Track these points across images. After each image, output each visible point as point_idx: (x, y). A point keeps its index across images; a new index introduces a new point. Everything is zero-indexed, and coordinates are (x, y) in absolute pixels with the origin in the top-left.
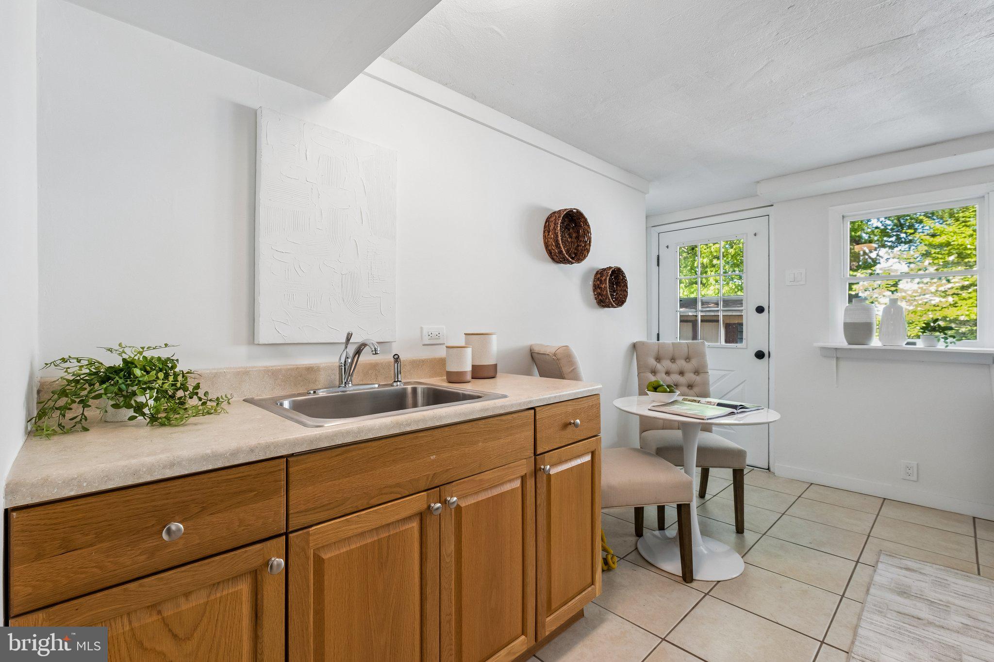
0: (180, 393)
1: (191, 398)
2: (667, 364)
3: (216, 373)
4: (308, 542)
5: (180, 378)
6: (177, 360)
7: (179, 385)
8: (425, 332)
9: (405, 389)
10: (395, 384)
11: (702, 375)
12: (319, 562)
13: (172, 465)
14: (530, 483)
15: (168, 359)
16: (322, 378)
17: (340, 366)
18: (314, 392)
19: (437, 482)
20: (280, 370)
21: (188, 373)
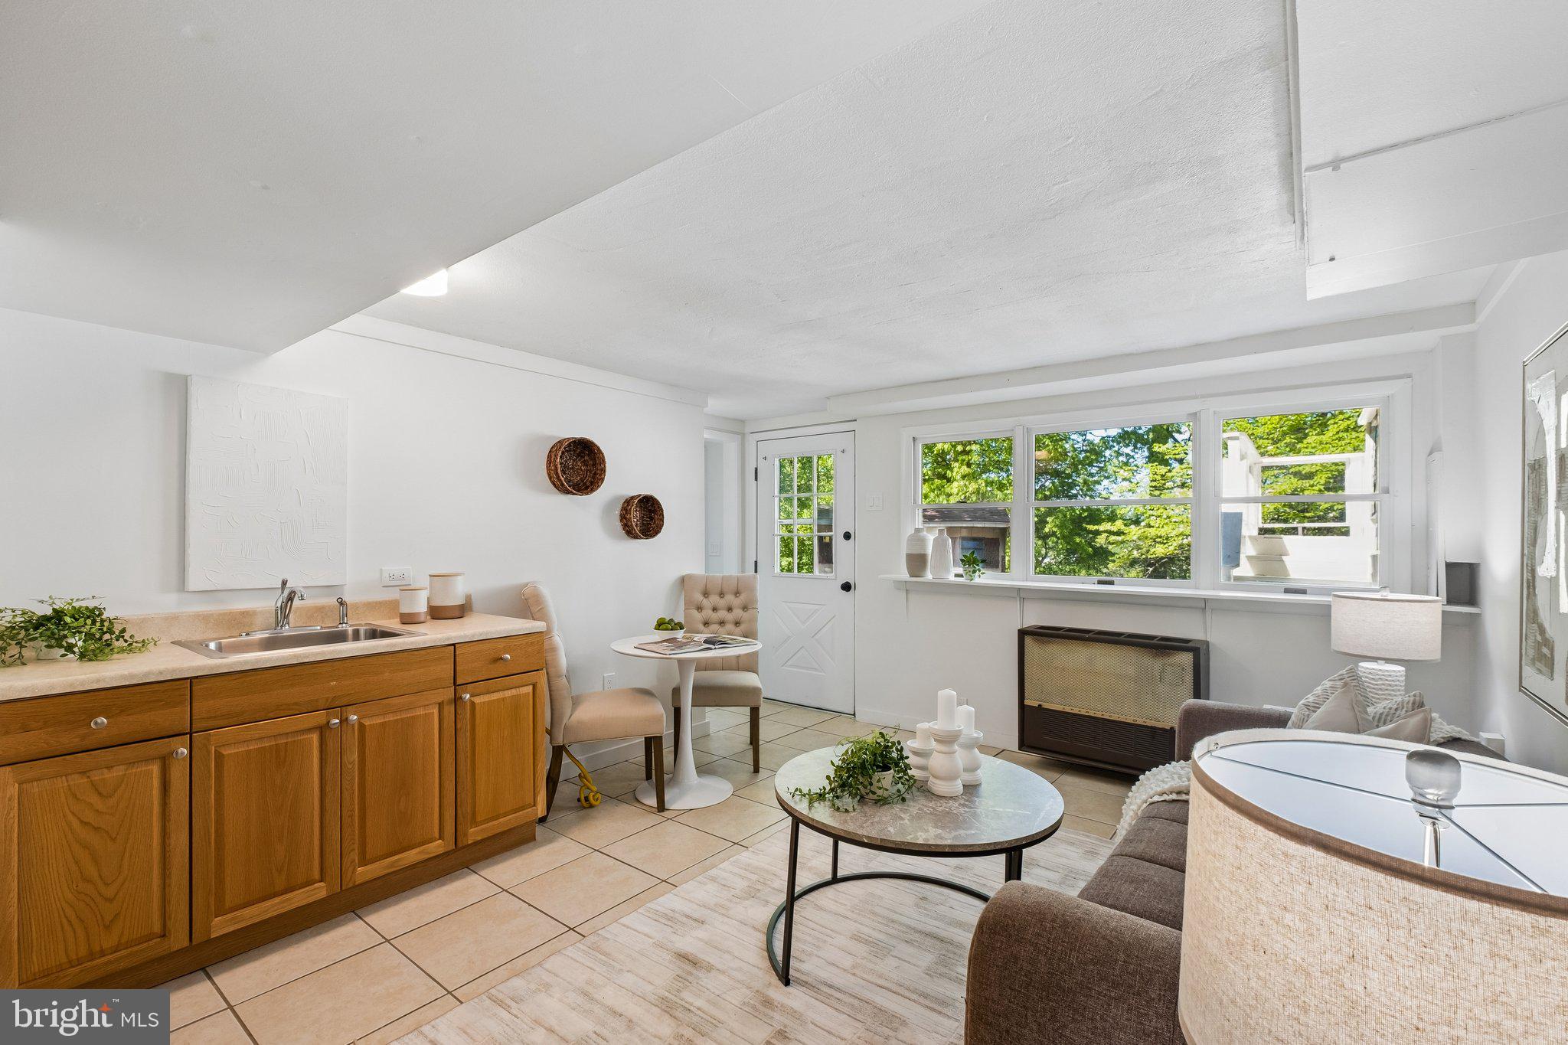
0: (107, 637)
1: (117, 640)
2: (714, 599)
3: (144, 619)
4: (209, 740)
5: (106, 624)
6: (104, 609)
7: (105, 629)
8: (386, 575)
9: (346, 631)
10: (340, 626)
11: (750, 611)
12: (219, 757)
13: (98, 681)
14: (449, 710)
15: (96, 608)
16: (259, 621)
17: (276, 610)
18: (246, 635)
19: (338, 703)
20: (212, 614)
21: (115, 619)
